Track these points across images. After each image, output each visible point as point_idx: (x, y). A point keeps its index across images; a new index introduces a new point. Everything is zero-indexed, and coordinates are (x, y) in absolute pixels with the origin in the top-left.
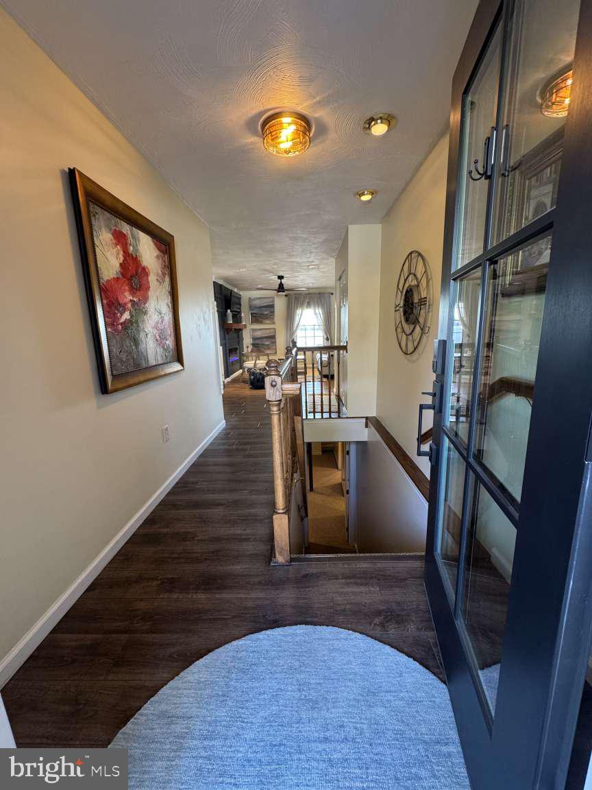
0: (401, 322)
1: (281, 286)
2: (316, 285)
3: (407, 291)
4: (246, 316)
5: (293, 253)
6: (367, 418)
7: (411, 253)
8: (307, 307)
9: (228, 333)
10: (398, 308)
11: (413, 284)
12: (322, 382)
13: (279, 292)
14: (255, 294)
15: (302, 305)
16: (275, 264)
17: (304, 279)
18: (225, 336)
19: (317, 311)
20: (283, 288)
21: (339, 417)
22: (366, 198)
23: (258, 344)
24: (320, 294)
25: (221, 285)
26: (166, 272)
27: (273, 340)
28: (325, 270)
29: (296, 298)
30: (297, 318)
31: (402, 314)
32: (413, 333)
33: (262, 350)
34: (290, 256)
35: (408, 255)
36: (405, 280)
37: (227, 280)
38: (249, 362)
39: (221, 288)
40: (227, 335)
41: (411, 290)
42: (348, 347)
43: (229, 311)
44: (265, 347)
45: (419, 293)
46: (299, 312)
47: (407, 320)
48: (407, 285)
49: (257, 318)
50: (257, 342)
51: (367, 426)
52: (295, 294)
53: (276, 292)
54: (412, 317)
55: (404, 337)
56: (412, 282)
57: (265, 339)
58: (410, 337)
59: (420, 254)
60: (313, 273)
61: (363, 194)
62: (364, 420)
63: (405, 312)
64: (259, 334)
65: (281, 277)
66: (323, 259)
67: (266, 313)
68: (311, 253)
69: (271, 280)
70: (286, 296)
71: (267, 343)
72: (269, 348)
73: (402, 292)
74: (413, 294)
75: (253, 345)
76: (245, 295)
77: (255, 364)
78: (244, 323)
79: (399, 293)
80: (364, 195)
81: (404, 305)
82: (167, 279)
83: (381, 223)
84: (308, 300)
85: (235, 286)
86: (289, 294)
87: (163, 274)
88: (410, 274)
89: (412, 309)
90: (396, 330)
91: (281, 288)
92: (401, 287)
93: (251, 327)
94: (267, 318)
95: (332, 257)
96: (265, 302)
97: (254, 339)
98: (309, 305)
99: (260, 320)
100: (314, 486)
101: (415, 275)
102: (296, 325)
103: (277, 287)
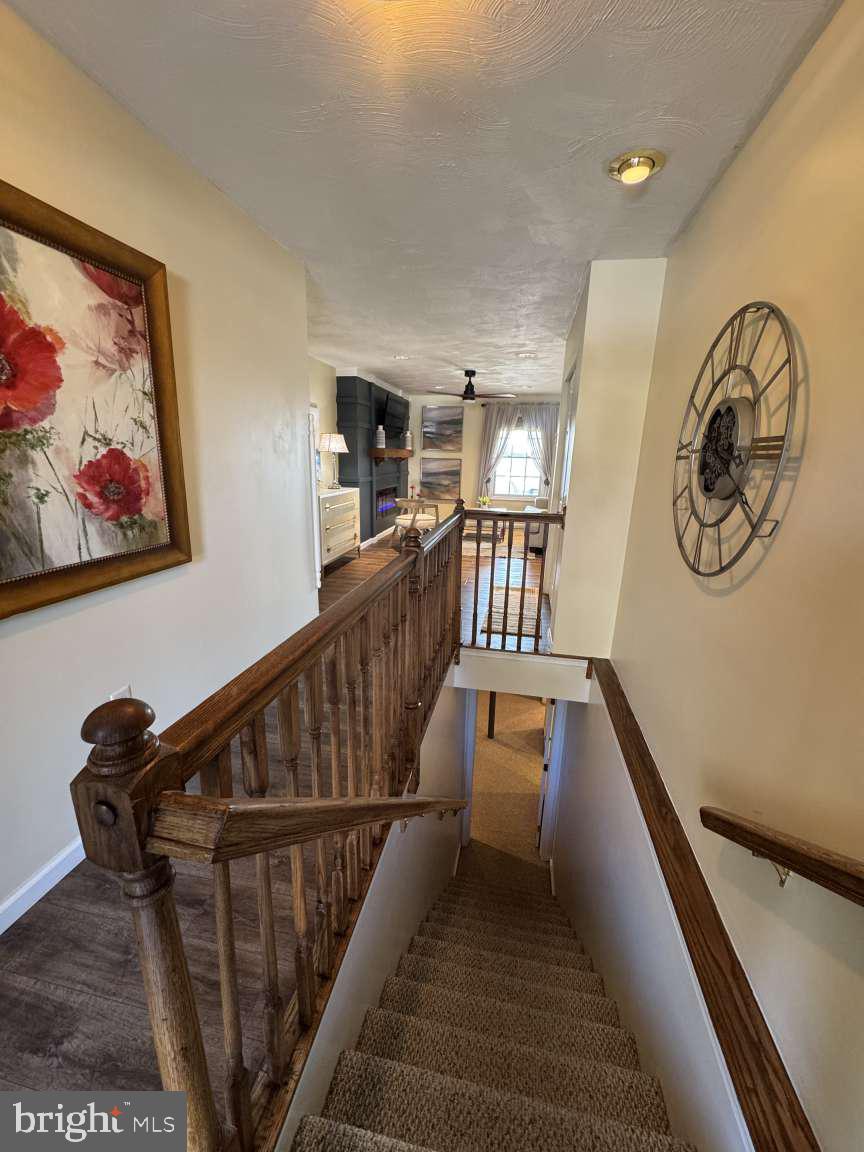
0: (688, 487)
1: (470, 388)
2: (533, 390)
3: (717, 414)
4: (413, 435)
5: (485, 326)
6: (591, 661)
7: (744, 310)
8: (517, 426)
9: (377, 464)
10: (684, 453)
11: (735, 395)
12: (525, 559)
13: (465, 398)
14: (433, 401)
15: (509, 423)
16: (457, 348)
17: (512, 378)
18: (371, 469)
19: (534, 433)
20: (473, 392)
21: (536, 651)
22: (635, 175)
23: (431, 483)
24: (541, 404)
25: (370, 384)
26: (138, 348)
27: (456, 479)
28: (548, 362)
29: (502, 410)
30: (498, 444)
31: (695, 467)
32: (722, 525)
33: (437, 493)
34: (481, 332)
35: (734, 318)
36: (715, 386)
37: (380, 374)
38: (404, 516)
39: (370, 389)
40: (374, 467)
41: (730, 409)
42: (567, 520)
43: (381, 427)
44: (443, 489)
45: (755, 423)
46: (502, 433)
47: (707, 488)
48: (717, 398)
49: (431, 441)
50: (430, 479)
51: (589, 676)
52: (498, 403)
53: (461, 398)
54: (723, 484)
55: (694, 525)
56: (735, 389)
57: (444, 476)
58: (710, 531)
59: (774, 311)
60: (527, 366)
61: (626, 165)
62: (585, 664)
63: (704, 467)
64: (433, 467)
65: (470, 374)
66: (540, 340)
67: (448, 432)
68: (518, 327)
69: (453, 377)
70: (483, 405)
71: (446, 482)
72: (448, 491)
73: (700, 416)
74: (734, 421)
75: (423, 484)
76: (417, 402)
77: (414, 520)
78: (410, 448)
79: (693, 414)
80: (630, 166)
81: (705, 448)
82: (140, 366)
83: (665, 255)
84: (519, 415)
85: (396, 385)
86: (489, 404)
87: (121, 350)
88: (732, 367)
89: (726, 464)
90: (674, 503)
91: (469, 392)
92: (699, 401)
93: (420, 454)
94: (450, 441)
95: (560, 335)
96: (447, 416)
97: (426, 474)
98: (520, 422)
99: (437, 443)
100: (496, 728)
101: (747, 371)
102: (495, 456)
103: (462, 389)
